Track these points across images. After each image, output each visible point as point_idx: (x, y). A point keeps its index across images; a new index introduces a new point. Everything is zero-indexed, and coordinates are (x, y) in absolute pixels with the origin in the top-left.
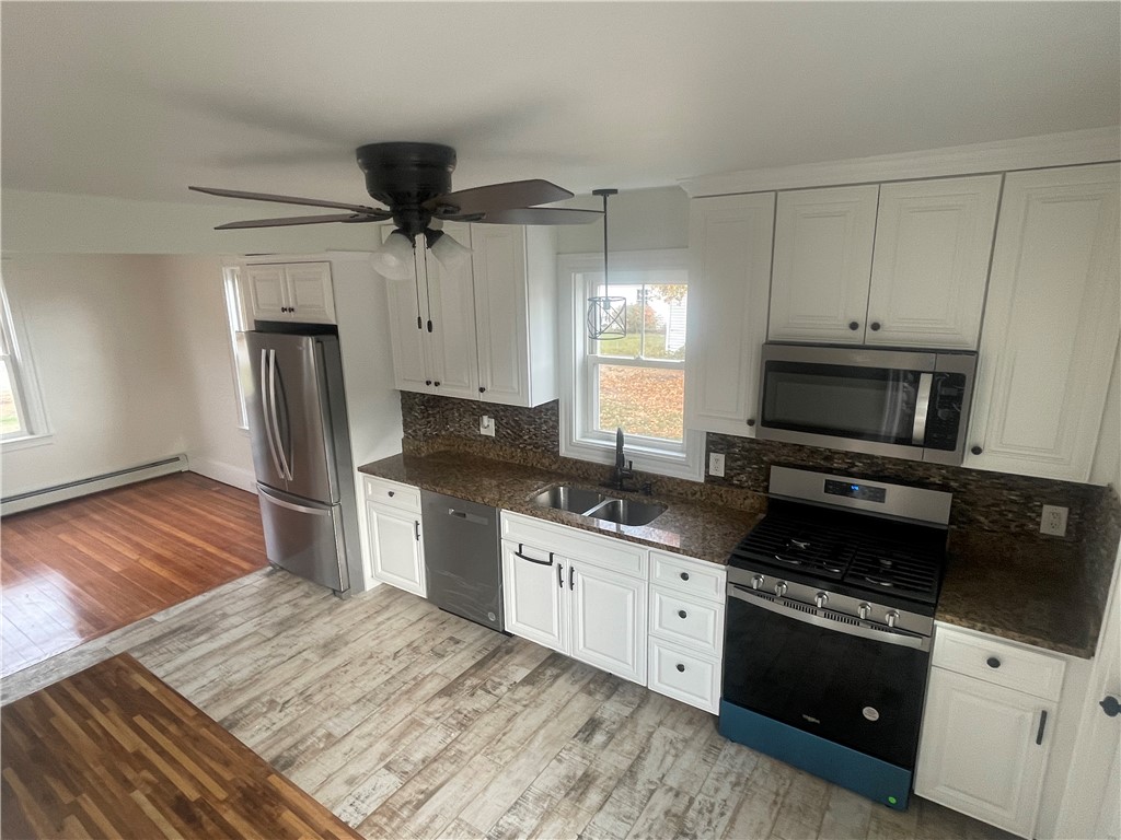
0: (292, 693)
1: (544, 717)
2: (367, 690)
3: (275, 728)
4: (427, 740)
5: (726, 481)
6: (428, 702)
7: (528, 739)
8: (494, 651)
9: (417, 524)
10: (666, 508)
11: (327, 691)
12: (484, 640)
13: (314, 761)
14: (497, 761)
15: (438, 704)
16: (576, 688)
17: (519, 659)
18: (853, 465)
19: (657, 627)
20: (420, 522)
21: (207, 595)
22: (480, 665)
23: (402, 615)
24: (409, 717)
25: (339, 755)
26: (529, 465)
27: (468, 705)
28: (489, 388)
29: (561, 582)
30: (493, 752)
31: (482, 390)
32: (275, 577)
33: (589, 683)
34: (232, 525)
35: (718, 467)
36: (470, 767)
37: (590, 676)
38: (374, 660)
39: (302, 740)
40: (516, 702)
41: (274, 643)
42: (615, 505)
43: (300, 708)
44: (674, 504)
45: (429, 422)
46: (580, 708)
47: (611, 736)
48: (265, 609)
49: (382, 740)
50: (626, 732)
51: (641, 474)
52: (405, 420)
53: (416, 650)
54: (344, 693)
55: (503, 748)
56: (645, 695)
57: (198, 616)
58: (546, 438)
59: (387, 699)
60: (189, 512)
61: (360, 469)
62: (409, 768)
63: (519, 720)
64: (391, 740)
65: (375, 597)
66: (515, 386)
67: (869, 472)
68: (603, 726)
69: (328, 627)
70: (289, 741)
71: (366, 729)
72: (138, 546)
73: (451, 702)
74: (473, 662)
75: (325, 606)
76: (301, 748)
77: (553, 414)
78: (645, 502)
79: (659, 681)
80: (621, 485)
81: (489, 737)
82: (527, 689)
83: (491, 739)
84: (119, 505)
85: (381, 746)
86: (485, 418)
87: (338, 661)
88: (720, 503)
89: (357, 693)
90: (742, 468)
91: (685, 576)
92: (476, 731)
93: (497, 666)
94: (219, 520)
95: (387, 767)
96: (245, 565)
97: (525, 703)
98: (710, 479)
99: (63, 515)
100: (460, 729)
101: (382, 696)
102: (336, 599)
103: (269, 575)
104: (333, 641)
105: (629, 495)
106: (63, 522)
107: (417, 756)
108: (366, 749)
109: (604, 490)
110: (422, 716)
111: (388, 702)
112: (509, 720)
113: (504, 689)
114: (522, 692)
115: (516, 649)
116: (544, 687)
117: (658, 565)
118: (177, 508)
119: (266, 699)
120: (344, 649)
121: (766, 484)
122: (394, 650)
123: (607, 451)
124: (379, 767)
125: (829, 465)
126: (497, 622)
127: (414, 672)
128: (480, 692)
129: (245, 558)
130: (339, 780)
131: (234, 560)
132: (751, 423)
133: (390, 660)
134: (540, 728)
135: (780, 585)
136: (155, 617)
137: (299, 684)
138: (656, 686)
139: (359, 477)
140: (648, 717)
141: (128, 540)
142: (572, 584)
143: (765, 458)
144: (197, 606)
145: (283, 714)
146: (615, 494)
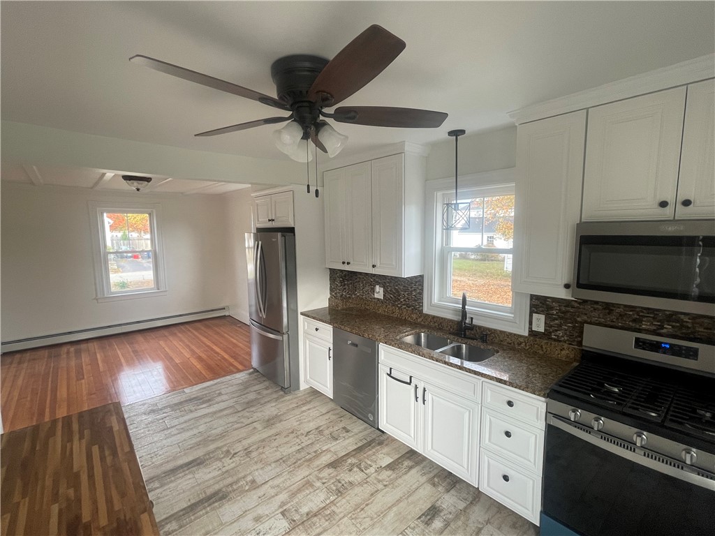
0: (240, 448)
1: (397, 497)
2: (285, 454)
3: (224, 470)
4: (313, 498)
5: (546, 335)
6: (320, 470)
7: (383, 513)
8: (371, 441)
9: (330, 349)
10: (498, 352)
11: (261, 450)
12: (366, 433)
13: (239, 498)
14: (358, 525)
15: (325, 473)
16: (425, 478)
17: (386, 450)
18: (662, 327)
19: (487, 441)
20: (332, 348)
21: (216, 381)
22: (360, 450)
23: (317, 408)
24: (306, 479)
25: (255, 497)
26: (404, 318)
27: (346, 477)
28: (378, 265)
29: (417, 398)
30: (356, 518)
31: (374, 266)
32: (253, 375)
33: (434, 477)
34: (241, 345)
35: (540, 324)
36: (338, 526)
37: (436, 471)
38: (294, 435)
39: (236, 482)
40: (379, 481)
41: (240, 414)
42: (459, 348)
43: (242, 459)
44: (504, 350)
45: (345, 289)
46: (426, 495)
47: (447, 525)
48: (242, 393)
49: (285, 491)
50: (460, 523)
51: (480, 327)
52: (331, 287)
53: (321, 432)
54: (270, 453)
55: (364, 516)
56: (476, 496)
57: (207, 392)
58: (415, 300)
59: (295, 463)
60: (223, 336)
61: (302, 314)
62: (297, 517)
63: (379, 496)
64: (290, 493)
65: (304, 395)
66: (394, 263)
67: (678, 333)
68: (442, 514)
69: (273, 409)
70: (230, 480)
71: (276, 482)
72: (192, 351)
73: (335, 473)
74: (356, 447)
75: (275, 396)
76: (235, 487)
77: (420, 285)
78: (482, 347)
79: (488, 485)
80: (465, 334)
81: (356, 505)
82: (389, 472)
83: (357, 506)
84: (192, 331)
85: (283, 497)
86: (377, 287)
87: (273, 431)
88: (541, 352)
89: (278, 455)
90: (560, 325)
91: (510, 404)
92: (348, 498)
93: (370, 452)
94: (235, 341)
95: (283, 513)
96: (240, 367)
97: (385, 483)
98: (532, 333)
99: (165, 332)
100: (337, 495)
101: (292, 460)
102: (282, 393)
103: (250, 374)
104: (273, 418)
105: (470, 341)
106: (165, 336)
107: (304, 510)
108: (273, 497)
109: (452, 337)
110: (315, 480)
111: (296, 465)
112: (372, 494)
113: (372, 470)
114: (386, 474)
115: (386, 443)
116: (401, 474)
117: (489, 392)
118: (218, 333)
119: (225, 449)
120: (278, 425)
121: (580, 339)
122: (307, 430)
123: (455, 310)
124: (277, 512)
125: (638, 326)
126: (374, 421)
127: (317, 447)
128: (355, 469)
129: (241, 363)
130: (250, 516)
131: (236, 364)
132: (567, 286)
133: (303, 437)
134: (393, 505)
135: (597, 420)
136: (185, 390)
137: (246, 443)
138: (484, 489)
139: (301, 318)
140: (478, 514)
141: (188, 346)
142: (424, 401)
143: (578, 319)
144: (208, 387)
145: (231, 461)
146: (460, 340)
